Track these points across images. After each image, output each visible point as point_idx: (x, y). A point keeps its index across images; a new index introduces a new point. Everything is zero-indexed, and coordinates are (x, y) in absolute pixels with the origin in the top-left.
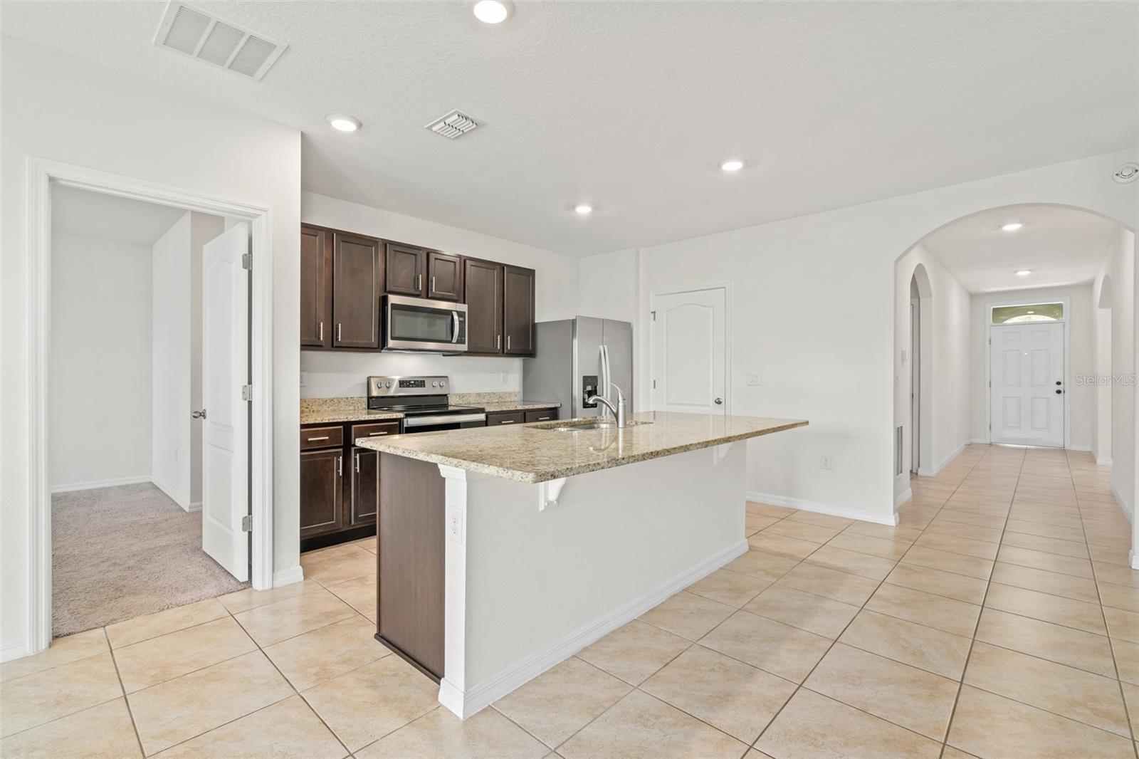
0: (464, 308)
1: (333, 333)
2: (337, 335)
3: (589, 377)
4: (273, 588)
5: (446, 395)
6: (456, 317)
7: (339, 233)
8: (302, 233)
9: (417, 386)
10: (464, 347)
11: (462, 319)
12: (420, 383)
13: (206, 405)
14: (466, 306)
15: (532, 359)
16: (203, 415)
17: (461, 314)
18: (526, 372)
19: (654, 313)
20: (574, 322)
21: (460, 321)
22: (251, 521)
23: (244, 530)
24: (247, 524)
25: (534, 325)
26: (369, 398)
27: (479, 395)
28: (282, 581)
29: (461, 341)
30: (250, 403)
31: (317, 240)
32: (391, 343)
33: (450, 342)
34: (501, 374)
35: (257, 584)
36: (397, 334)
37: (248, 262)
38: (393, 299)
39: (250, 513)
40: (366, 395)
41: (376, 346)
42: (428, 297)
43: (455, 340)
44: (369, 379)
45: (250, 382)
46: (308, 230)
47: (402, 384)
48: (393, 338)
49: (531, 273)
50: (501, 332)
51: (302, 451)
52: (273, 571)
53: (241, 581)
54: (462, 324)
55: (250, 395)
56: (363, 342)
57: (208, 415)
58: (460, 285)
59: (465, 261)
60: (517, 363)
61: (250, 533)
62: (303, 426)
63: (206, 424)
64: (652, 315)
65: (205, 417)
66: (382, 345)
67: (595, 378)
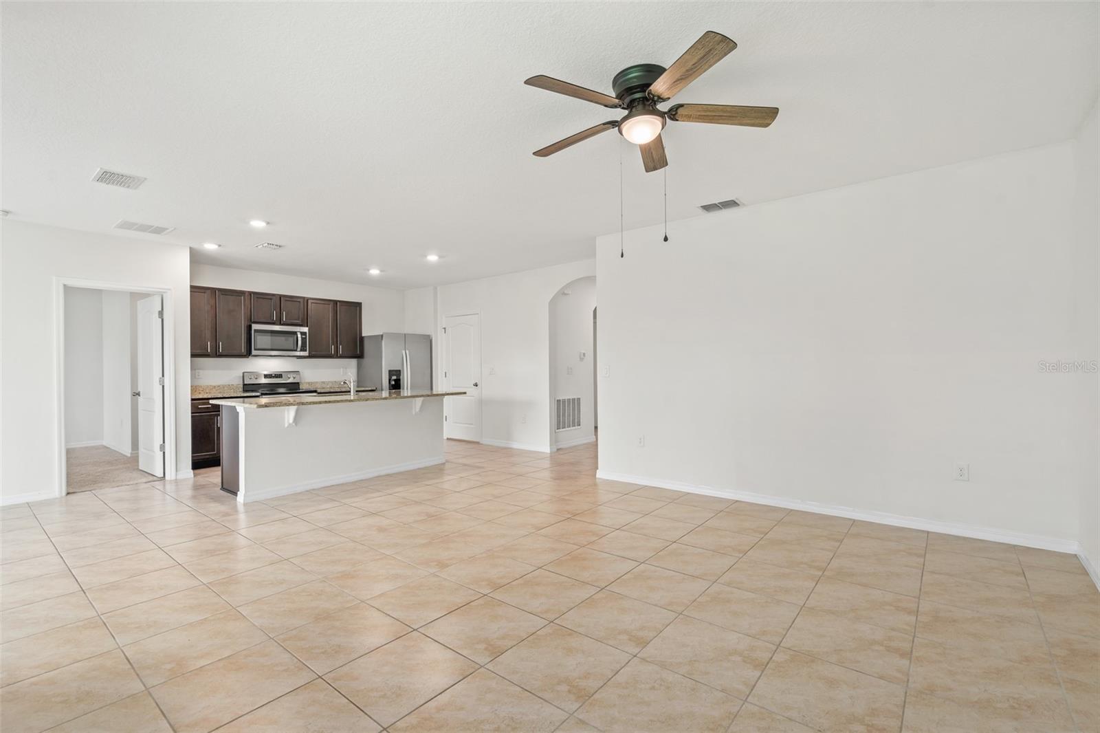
0: (306, 329)
1: (216, 347)
2: (219, 348)
3: (393, 371)
4: (176, 480)
5: (298, 383)
6: (299, 336)
7: (220, 290)
8: (191, 292)
9: (277, 377)
10: (306, 353)
11: (304, 336)
12: (279, 376)
13: (140, 389)
14: (307, 328)
15: (362, 360)
16: (138, 394)
17: (303, 334)
18: (359, 367)
19: (445, 328)
20: (382, 336)
21: (302, 338)
22: (164, 446)
23: (161, 451)
24: (162, 447)
25: (362, 339)
26: (244, 385)
27: (323, 382)
28: (181, 476)
29: (303, 349)
30: (163, 387)
31: (206, 297)
32: (254, 352)
33: (296, 350)
34: (342, 370)
35: (167, 477)
36: (258, 347)
37: (161, 314)
38: (255, 327)
39: (164, 442)
40: (242, 383)
41: (245, 354)
42: (281, 324)
43: (299, 349)
44: (243, 373)
45: (163, 376)
46: (194, 289)
47: (266, 376)
48: (255, 349)
49: (359, 305)
50: (335, 343)
51: (192, 413)
52: (176, 471)
53: (159, 476)
54: (304, 340)
55: (163, 382)
56: (235, 352)
57: (141, 394)
58: (304, 314)
59: (307, 301)
60: (354, 362)
61: (164, 453)
62: (192, 400)
63: (140, 399)
64: (443, 330)
65: (139, 395)
66: (248, 354)
67: (400, 371)
